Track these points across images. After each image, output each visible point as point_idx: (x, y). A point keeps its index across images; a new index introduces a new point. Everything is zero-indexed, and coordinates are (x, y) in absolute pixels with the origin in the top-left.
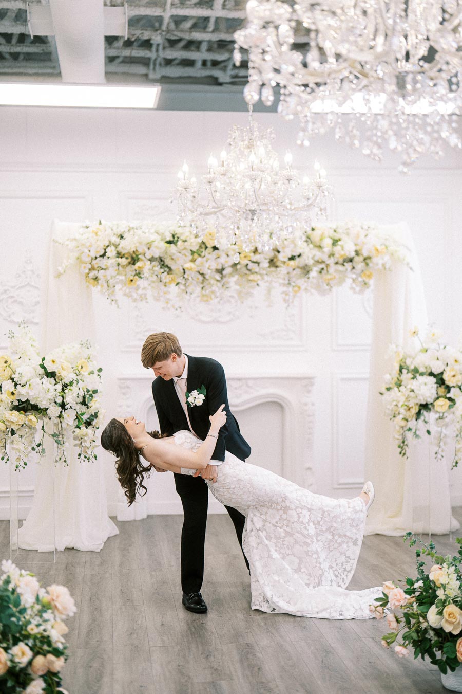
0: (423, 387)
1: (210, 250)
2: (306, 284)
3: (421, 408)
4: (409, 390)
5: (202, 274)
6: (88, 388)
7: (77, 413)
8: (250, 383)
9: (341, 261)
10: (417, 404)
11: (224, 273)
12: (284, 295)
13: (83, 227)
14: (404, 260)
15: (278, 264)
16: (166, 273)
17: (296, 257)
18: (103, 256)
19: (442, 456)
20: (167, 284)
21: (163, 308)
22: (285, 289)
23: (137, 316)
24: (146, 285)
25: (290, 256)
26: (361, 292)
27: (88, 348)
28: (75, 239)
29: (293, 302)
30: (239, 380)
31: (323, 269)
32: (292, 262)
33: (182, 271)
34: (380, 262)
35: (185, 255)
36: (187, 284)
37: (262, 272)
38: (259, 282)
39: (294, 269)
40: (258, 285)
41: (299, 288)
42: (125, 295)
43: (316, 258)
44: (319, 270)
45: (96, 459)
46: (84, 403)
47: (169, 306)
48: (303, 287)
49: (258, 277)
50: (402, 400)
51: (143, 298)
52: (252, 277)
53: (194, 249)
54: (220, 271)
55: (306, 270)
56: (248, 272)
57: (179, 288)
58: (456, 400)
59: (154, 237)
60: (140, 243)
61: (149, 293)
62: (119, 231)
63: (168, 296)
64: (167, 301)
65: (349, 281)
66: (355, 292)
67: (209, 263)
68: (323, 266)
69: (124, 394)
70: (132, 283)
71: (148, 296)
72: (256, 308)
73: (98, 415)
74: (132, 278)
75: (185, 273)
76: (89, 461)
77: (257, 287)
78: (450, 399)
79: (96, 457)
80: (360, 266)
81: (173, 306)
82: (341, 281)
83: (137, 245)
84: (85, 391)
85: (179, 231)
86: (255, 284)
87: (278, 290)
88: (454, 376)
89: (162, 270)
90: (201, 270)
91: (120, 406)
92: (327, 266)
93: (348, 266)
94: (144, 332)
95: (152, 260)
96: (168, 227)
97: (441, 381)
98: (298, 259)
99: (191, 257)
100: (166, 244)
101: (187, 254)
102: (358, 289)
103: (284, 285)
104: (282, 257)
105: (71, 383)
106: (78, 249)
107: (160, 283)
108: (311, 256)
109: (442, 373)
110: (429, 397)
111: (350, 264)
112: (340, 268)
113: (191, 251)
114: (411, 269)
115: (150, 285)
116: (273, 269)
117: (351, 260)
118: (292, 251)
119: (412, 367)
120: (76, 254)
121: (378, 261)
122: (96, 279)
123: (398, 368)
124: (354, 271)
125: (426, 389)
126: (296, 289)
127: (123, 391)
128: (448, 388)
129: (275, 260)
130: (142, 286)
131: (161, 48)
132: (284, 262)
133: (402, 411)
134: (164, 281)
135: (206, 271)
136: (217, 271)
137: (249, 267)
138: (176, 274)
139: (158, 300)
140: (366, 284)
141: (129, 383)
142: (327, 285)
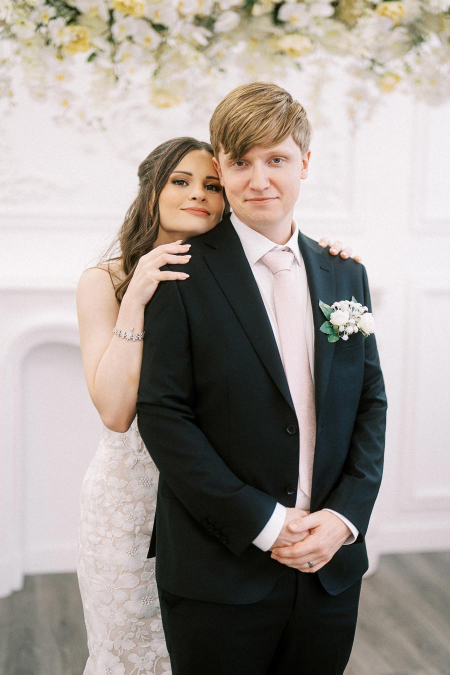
5: (160, 28)
11: (219, 26)
16: (61, 21)
20: (65, 52)
21: (56, 119)
22: (358, 82)
29: (368, 118)
33: (106, 17)
36: (118, 57)
37: (313, 29)
38: (301, 60)
41: (397, 78)
49: (305, 42)
52: (287, 42)
54: (206, 22)
56: (277, 31)
57: (97, 67)
61: (17, 74)
64: (66, 99)
71: (15, 86)
75: (111, 21)
89: (51, 11)
90: (156, 13)
103: (357, 72)
107: (46, 48)
115: (18, 52)
116: (338, 26)
126: (389, 80)
134: (57, 41)
135: (168, 18)
136: (199, 20)
137: (283, 14)
138: (90, 27)
139: (41, 96)
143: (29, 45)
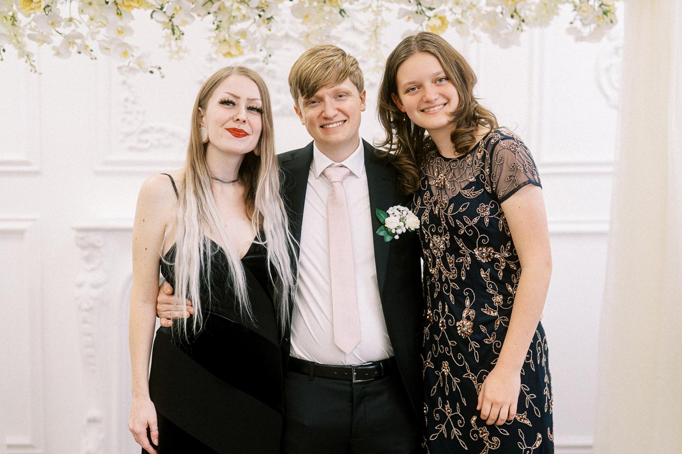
2: (458, 10)
20: (123, 9)
23: (126, 100)
24: (75, 14)
26: (595, 36)
40: (342, 11)
41: (443, 19)
42: (31, 37)
47: (131, 64)
48: (450, 17)
57: (158, 22)
63: (127, 39)
64: (126, 51)
65: (565, 11)
66: (580, 38)
69: (88, 259)
71: (87, 40)
81: (140, 66)
82: (547, 14)
86: (336, 11)
91: (80, 286)
94: (141, 132)
103: (408, 15)
107: (106, 8)
115: (82, 11)
127: (86, 253)
139: (107, 49)
140: (605, 13)
141: (94, 238)
142: (512, 17)
143: (90, 4)
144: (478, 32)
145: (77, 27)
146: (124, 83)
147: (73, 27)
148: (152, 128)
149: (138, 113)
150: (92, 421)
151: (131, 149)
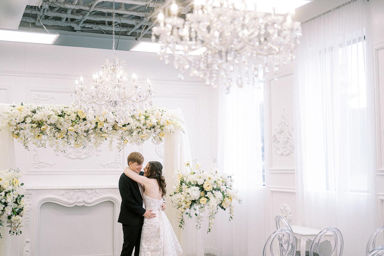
0: (194, 192)
1: (81, 120)
2: (131, 139)
3: (192, 202)
4: (186, 193)
5: (77, 133)
6: (19, 194)
7: (13, 208)
8: (97, 191)
9: (149, 127)
10: (190, 200)
11: (89, 132)
12: (119, 145)
13: (11, 106)
14: (180, 128)
15: (118, 128)
17: (127, 125)
18: (23, 122)
19: (200, 227)
20: (57, 138)
21: (55, 150)
22: (120, 141)
23: (35, 154)
24: (46, 138)
25: (123, 125)
26: (158, 143)
27: (18, 172)
28: (8, 113)
29: (123, 148)
30: (92, 189)
31: (140, 131)
32: (124, 128)
33: (66, 131)
34: (169, 128)
35: (68, 123)
36: (68, 138)
37: (108, 132)
38: (107, 138)
39: (125, 131)
40: (106, 139)
41: (127, 141)
42: (33, 143)
43: (137, 126)
44: (138, 132)
45: (21, 233)
46: (16, 202)
48: (129, 141)
49: (107, 135)
50: (183, 199)
51: (43, 145)
52: (103, 135)
53: (73, 120)
54: (87, 131)
55: (131, 132)
56: (101, 132)
57: (64, 140)
58: (210, 198)
59: (52, 113)
60: (44, 116)
61: (47, 142)
62: (33, 109)
63: (58, 144)
64: (58, 147)
65: (152, 138)
66: (155, 144)
67: (81, 127)
68: (140, 130)
70: (39, 137)
71: (46, 144)
72: (100, 151)
73: (23, 209)
74: (39, 134)
76: (17, 235)
77: (105, 140)
78: (207, 198)
79: (21, 232)
80: (159, 130)
81: (60, 150)
82: (148, 138)
83: (43, 116)
84: (17, 195)
85: (65, 110)
87: (116, 141)
88: (208, 186)
89: (56, 131)
90: (76, 130)
92: (142, 130)
93: (152, 130)
94: (39, 163)
95: (50, 125)
96: (59, 107)
97: (202, 189)
98: (127, 126)
99: (71, 124)
100: (58, 117)
101: (69, 122)
102: (156, 142)
103: (119, 139)
104: (120, 125)
105: (9, 192)
106: (9, 118)
107: (54, 138)
108: (134, 124)
109: (202, 185)
110: (197, 197)
111: (154, 129)
112: (149, 131)
113: (72, 120)
114: (184, 132)
115: (48, 138)
116: (114, 131)
117: (154, 127)
118: (125, 122)
119: (187, 182)
120: (8, 121)
121: (167, 128)
122: (18, 134)
123: (180, 182)
124: (155, 132)
125: (195, 193)
126: (126, 141)
127: (27, 196)
128: (206, 192)
129: (115, 126)
130: (44, 139)
131: (46, 10)
132: (121, 128)
133: (183, 204)
134: (56, 136)
135: (79, 131)
136: (85, 131)
137: (102, 130)
138: (63, 133)
139: (52, 146)
140: (160, 139)
141: (31, 192)
142: (141, 140)
144: (134, 143)
145: (46, 141)
146: (34, 150)
147: (45, 142)
148: (42, 162)
149: (38, 158)
150: (27, 242)
151: (36, 168)
